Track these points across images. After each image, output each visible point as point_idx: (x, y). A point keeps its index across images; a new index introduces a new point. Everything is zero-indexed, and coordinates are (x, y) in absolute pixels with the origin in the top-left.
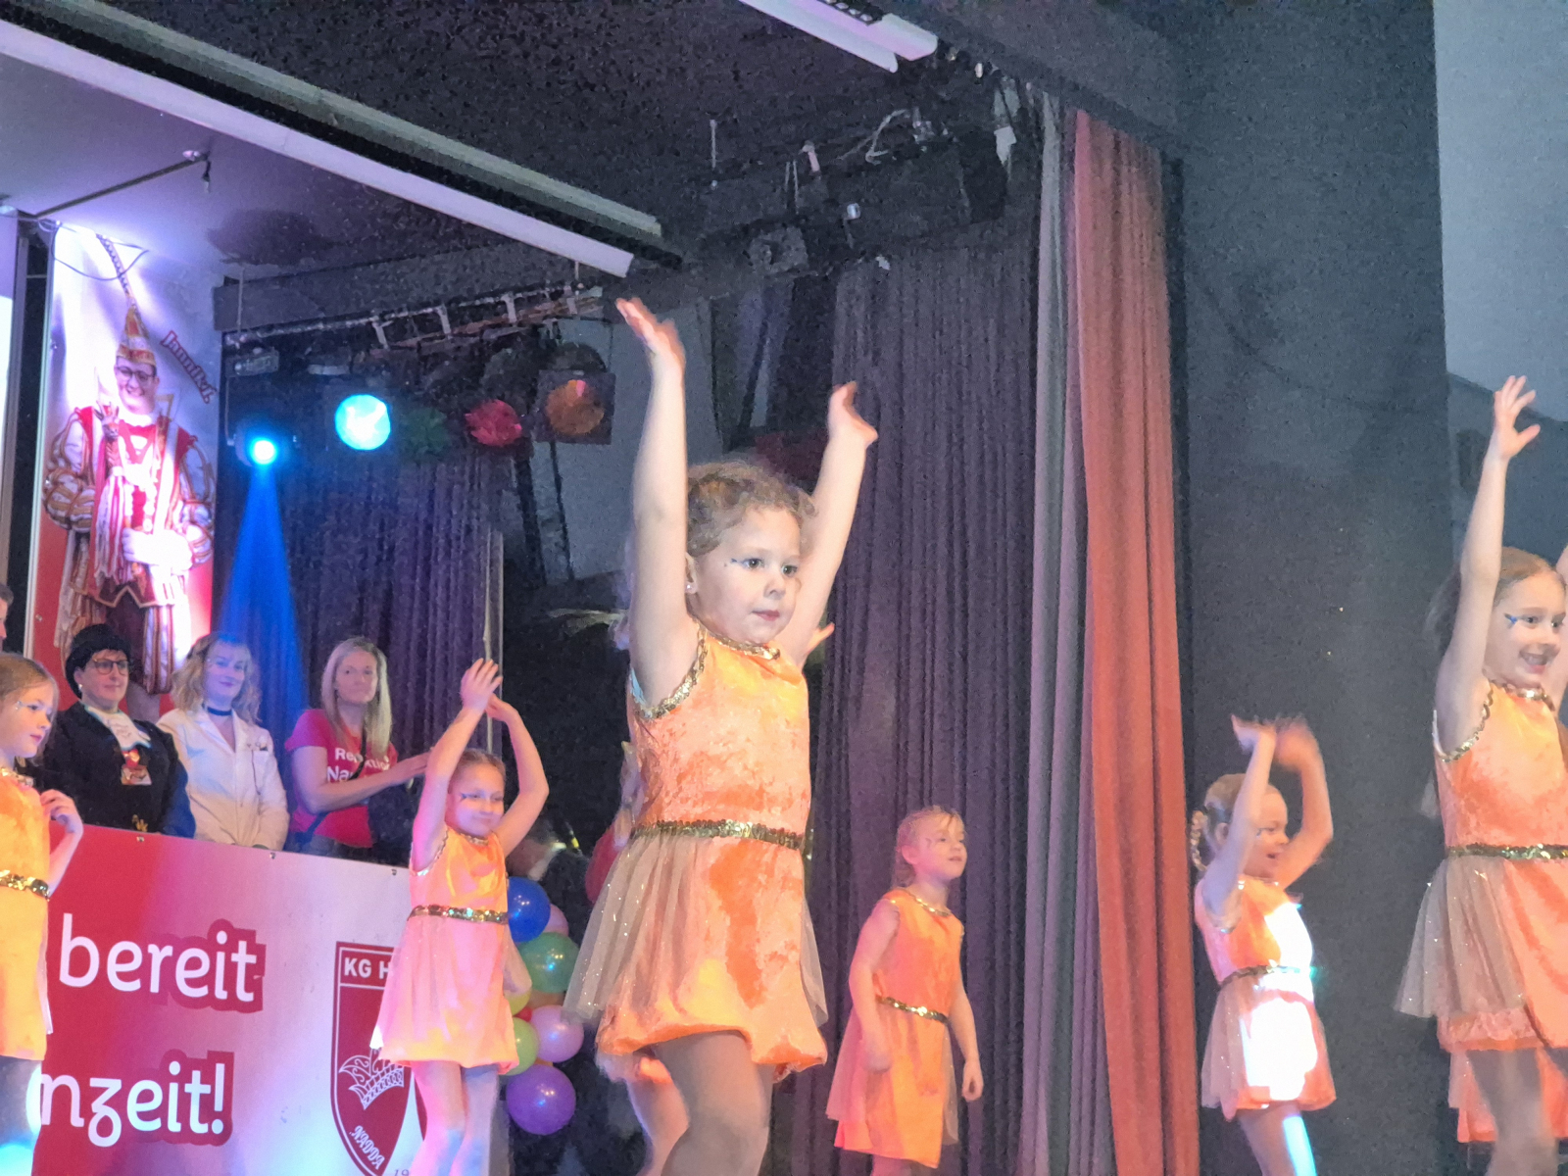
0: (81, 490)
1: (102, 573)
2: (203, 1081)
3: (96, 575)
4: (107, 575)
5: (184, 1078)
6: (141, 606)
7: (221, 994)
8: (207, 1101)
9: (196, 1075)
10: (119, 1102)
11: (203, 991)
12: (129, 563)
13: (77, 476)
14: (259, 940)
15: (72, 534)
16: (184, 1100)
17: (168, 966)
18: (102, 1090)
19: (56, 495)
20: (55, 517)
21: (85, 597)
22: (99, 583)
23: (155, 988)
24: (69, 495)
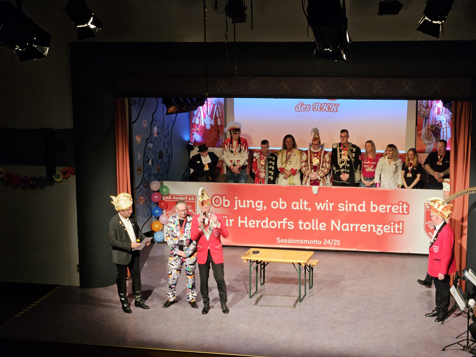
0: (426, 110)
1: (431, 124)
2: (398, 225)
3: (430, 124)
4: (432, 124)
5: (394, 225)
6: (440, 128)
7: (401, 212)
8: (399, 228)
10: (382, 228)
11: (397, 212)
12: (436, 121)
13: (425, 108)
14: (408, 204)
15: (424, 118)
16: (394, 229)
17: (390, 209)
18: (379, 227)
19: (421, 112)
20: (421, 116)
21: (427, 129)
22: (430, 126)
23: (388, 211)
24: (424, 111)
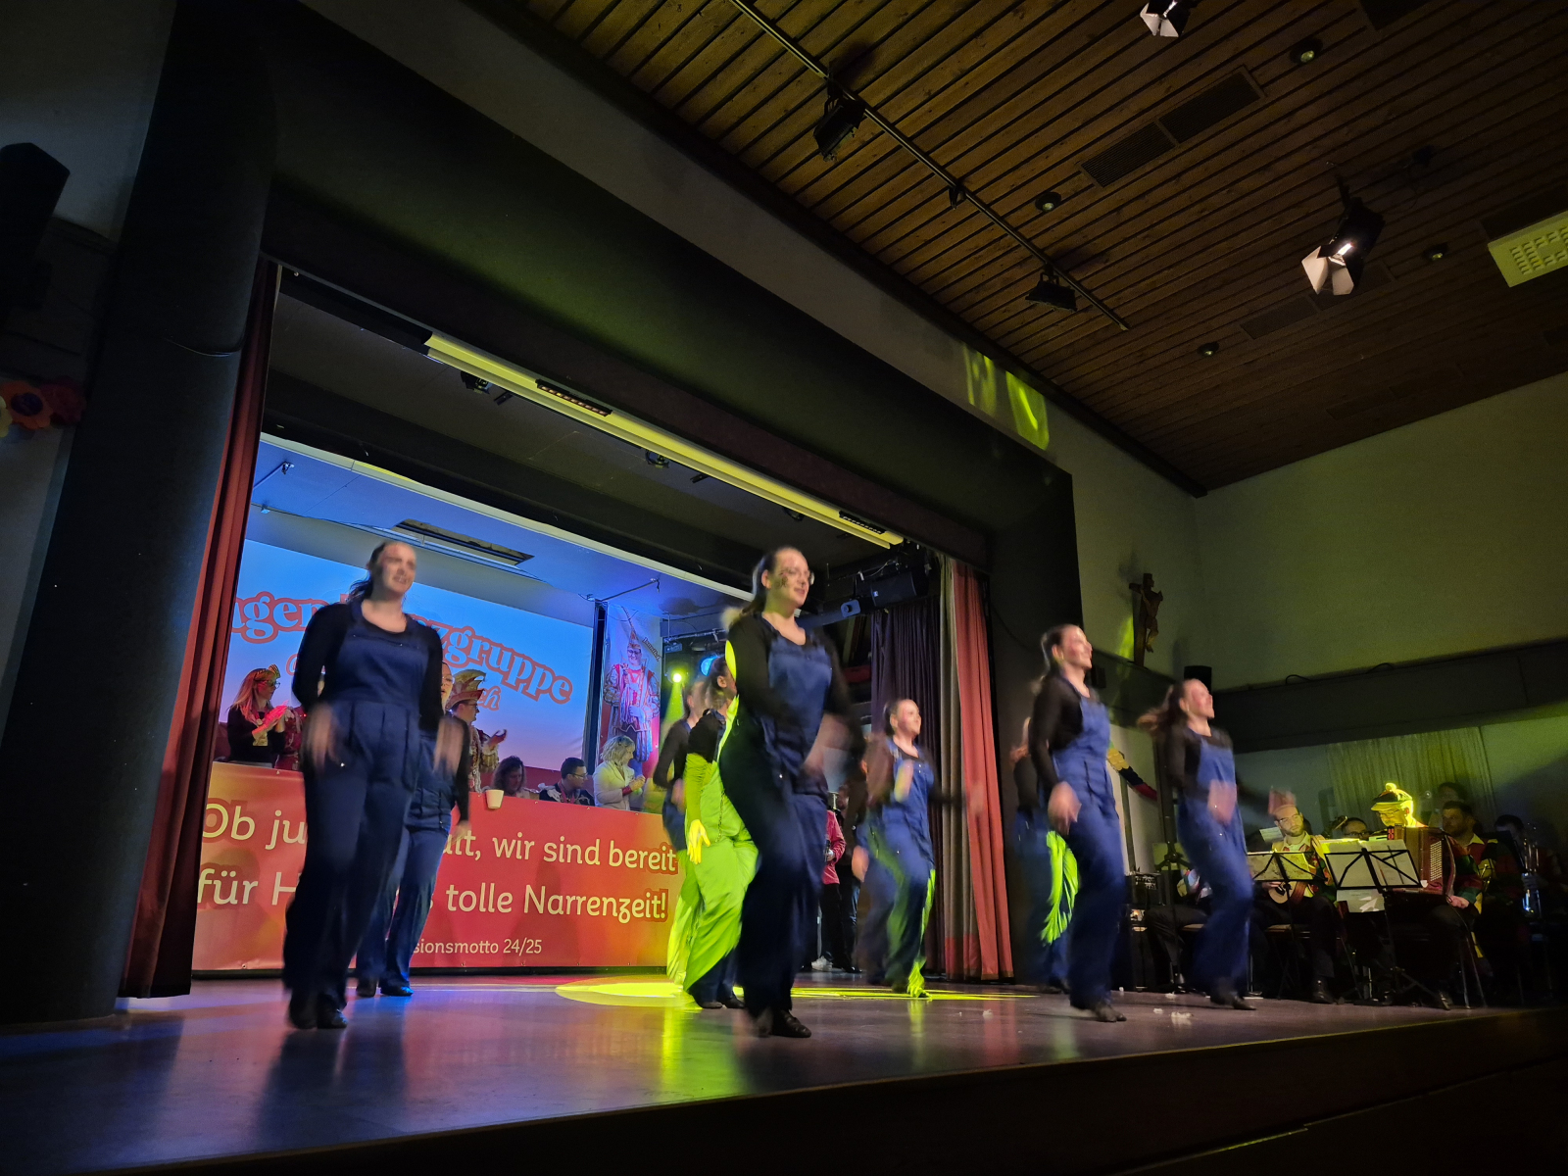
0: (616, 692)
1: (622, 720)
2: (658, 899)
3: (620, 721)
4: (624, 721)
5: (652, 899)
6: (636, 731)
7: (664, 868)
8: (659, 906)
9: (656, 897)
10: (629, 908)
11: (658, 867)
12: (631, 716)
13: (615, 687)
15: (613, 707)
16: (652, 906)
17: (646, 858)
18: (623, 903)
19: (607, 694)
20: (607, 702)
21: (617, 729)
22: (621, 724)
23: (641, 867)
24: (612, 694)
